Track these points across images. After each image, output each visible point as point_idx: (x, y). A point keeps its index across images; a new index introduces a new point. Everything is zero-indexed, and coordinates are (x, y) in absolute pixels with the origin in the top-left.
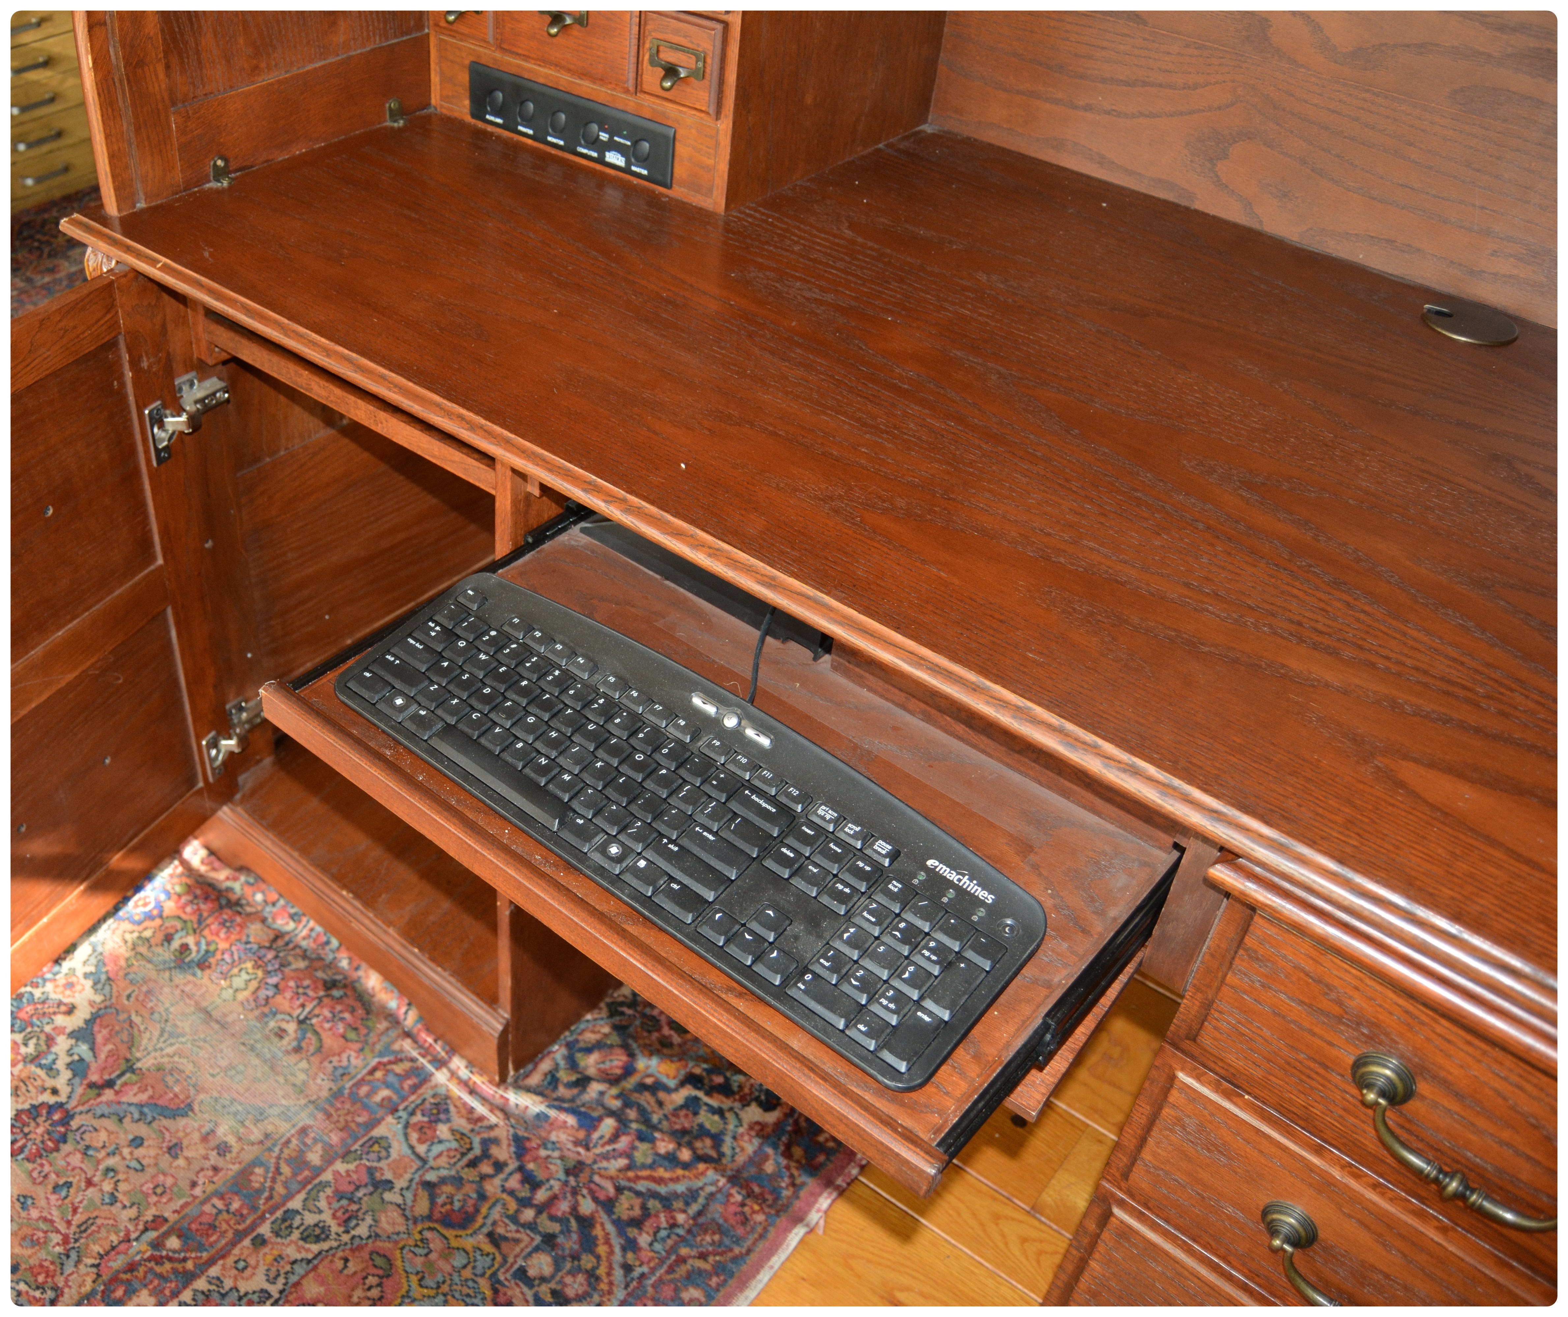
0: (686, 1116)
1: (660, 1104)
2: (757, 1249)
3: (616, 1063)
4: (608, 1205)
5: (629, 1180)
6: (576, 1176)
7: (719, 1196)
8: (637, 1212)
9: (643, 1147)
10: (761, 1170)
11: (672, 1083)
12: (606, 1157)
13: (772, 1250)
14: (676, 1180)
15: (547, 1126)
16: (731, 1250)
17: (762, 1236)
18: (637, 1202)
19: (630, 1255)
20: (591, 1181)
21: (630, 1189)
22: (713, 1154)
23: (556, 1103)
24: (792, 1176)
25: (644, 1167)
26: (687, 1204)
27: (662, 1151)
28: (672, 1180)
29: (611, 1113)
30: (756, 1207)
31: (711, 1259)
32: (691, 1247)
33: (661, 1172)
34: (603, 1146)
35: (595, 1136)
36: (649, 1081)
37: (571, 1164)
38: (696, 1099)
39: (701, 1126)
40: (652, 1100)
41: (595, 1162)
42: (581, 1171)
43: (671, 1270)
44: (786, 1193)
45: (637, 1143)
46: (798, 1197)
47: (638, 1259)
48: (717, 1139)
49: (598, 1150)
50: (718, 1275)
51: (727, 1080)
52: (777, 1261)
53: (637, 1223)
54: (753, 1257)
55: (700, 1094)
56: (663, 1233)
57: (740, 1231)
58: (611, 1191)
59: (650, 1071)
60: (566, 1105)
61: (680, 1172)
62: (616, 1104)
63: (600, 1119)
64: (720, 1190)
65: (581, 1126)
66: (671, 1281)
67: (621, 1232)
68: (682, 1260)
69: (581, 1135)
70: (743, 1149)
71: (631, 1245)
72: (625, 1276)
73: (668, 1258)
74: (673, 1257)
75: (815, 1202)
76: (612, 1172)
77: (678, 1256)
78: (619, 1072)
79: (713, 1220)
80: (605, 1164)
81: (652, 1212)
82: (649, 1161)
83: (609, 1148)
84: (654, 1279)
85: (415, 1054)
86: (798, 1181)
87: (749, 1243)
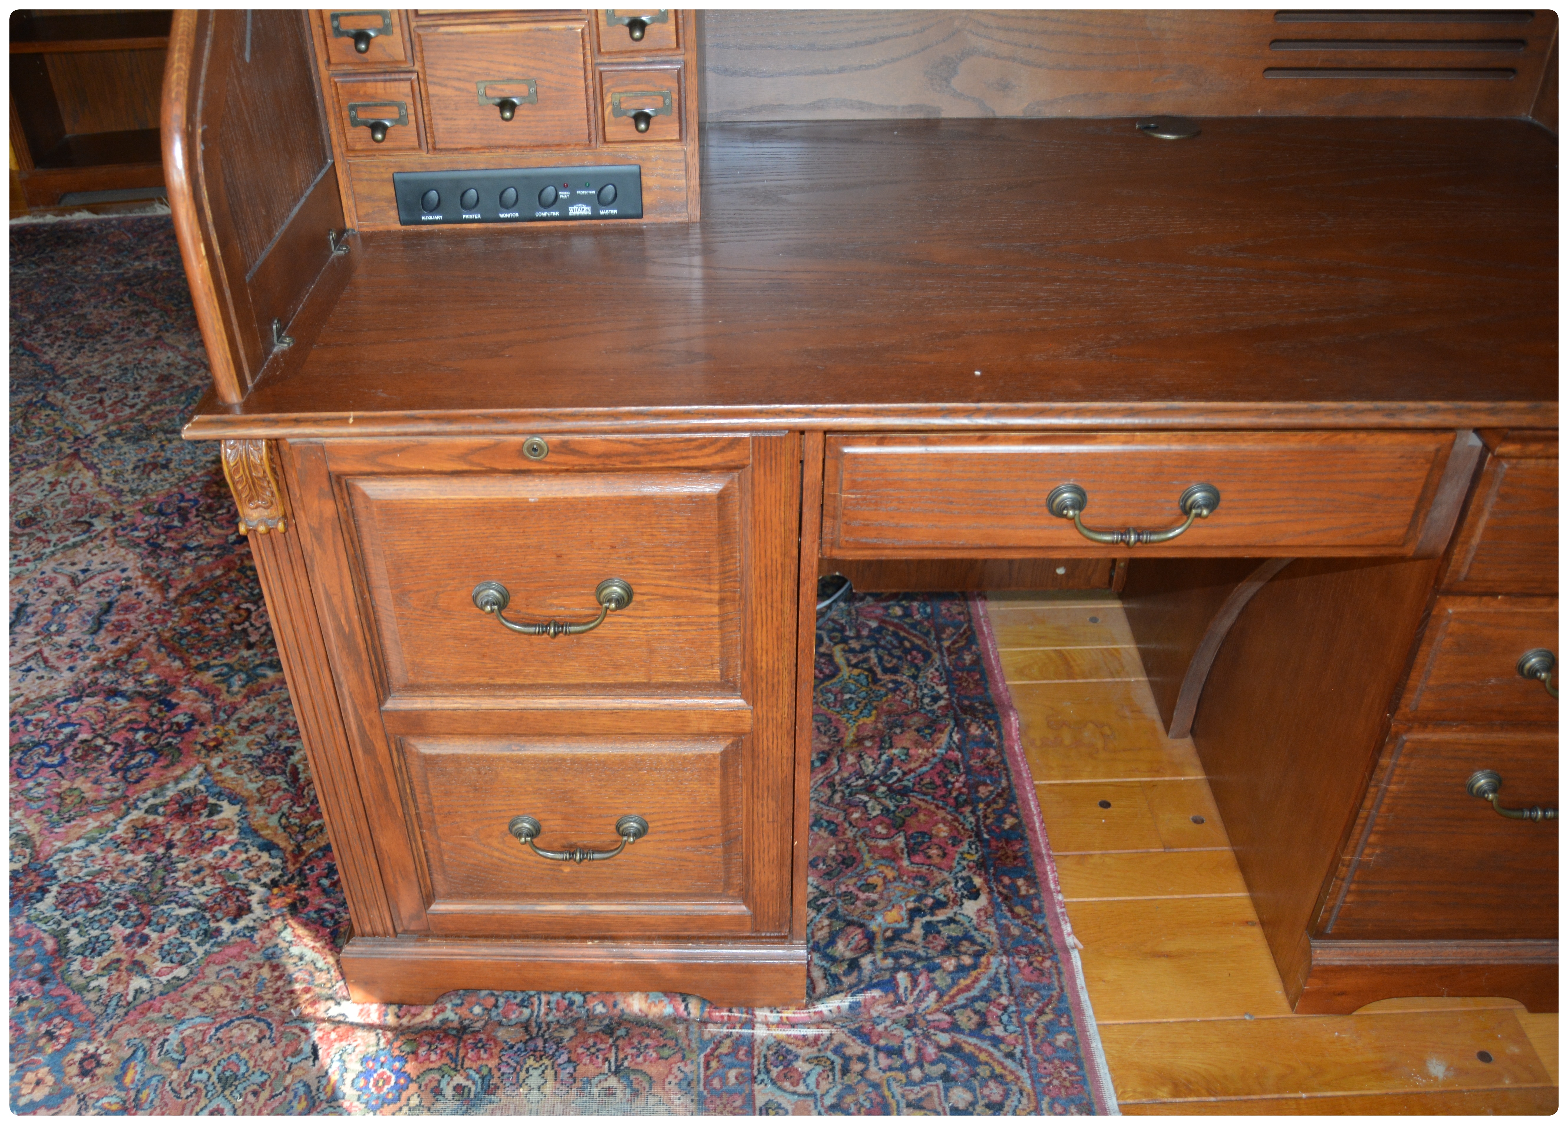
0: (934, 938)
1: (911, 942)
2: (1064, 984)
3: (857, 938)
4: (954, 1027)
5: (949, 1002)
6: (916, 1026)
7: (1011, 969)
8: (976, 1018)
9: (937, 975)
10: (1013, 937)
11: (904, 925)
12: (920, 1000)
13: (1072, 978)
14: (977, 980)
15: (862, 1010)
16: (1052, 996)
17: (1059, 973)
18: (969, 1012)
19: (1002, 1046)
20: (928, 1022)
21: (956, 1008)
22: (976, 948)
23: (855, 989)
24: (1033, 927)
25: (950, 987)
26: (998, 989)
27: (951, 968)
28: (974, 982)
29: (895, 970)
30: (1040, 959)
31: (1047, 1010)
32: (1029, 1012)
33: (963, 983)
34: (911, 994)
35: (901, 991)
36: (889, 934)
37: (905, 1021)
38: (929, 923)
39: (950, 937)
40: (905, 944)
41: (917, 1009)
42: (915, 1020)
43: (1034, 1036)
44: (1042, 938)
45: (932, 975)
46: (1050, 936)
47: (1009, 1045)
48: (967, 937)
49: (911, 999)
50: (1062, 1016)
51: (933, 897)
52: (1080, 981)
53: (983, 1024)
54: (1067, 990)
55: (928, 918)
56: (1005, 1018)
57: (1045, 981)
58: (947, 1018)
59: (884, 926)
60: (862, 986)
61: (974, 973)
62: (889, 962)
63: (894, 978)
64: (1009, 965)
65: (886, 992)
66: (1042, 1041)
67: (983, 1038)
68: (1033, 1025)
69: (891, 997)
70: (989, 933)
71: (996, 1041)
72: (1015, 1061)
73: (1024, 1030)
74: (1027, 1027)
75: (1062, 931)
76: (934, 1006)
77: (1029, 1024)
78: (865, 942)
79: (1022, 987)
80: (924, 1005)
81: (983, 1010)
82: (949, 980)
83: (916, 993)
84: (1031, 1048)
85: (725, 1030)
86: (1040, 927)
87: (1056, 984)
